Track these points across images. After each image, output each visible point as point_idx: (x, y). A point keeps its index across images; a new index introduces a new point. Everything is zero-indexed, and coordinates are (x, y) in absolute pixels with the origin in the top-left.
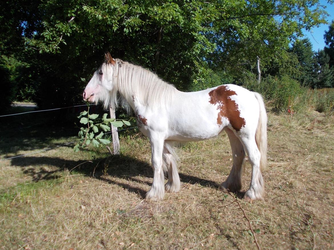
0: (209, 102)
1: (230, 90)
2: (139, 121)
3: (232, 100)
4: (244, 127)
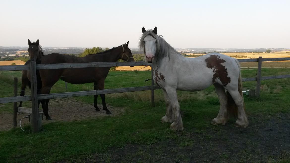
2: (159, 77)
3: (223, 66)
4: (230, 83)
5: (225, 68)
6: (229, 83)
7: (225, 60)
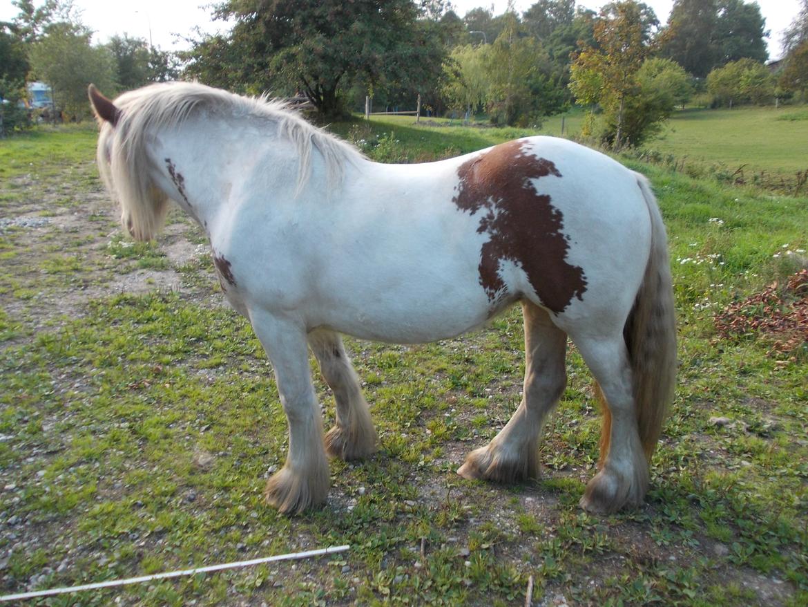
0: (454, 200)
1: (537, 158)
3: (539, 194)
4: (580, 299)
5: (552, 207)
6: (574, 300)
7: (557, 167)
